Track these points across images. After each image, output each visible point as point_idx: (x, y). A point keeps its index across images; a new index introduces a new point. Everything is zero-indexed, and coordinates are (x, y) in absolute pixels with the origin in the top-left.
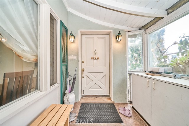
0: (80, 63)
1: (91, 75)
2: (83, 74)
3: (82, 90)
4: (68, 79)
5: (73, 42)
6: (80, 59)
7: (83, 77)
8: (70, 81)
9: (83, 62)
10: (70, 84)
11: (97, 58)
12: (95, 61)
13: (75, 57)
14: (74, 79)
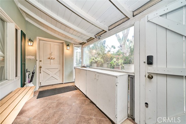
0: (38, 62)
1: (47, 70)
2: (40, 70)
3: (40, 83)
4: (27, 74)
5: (32, 46)
6: (38, 59)
7: (40, 73)
8: (29, 75)
9: (41, 61)
10: (29, 78)
11: (53, 58)
12: (52, 60)
13: (33, 57)
14: (33, 73)
